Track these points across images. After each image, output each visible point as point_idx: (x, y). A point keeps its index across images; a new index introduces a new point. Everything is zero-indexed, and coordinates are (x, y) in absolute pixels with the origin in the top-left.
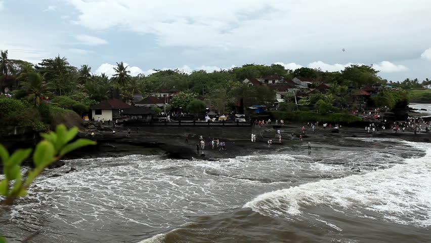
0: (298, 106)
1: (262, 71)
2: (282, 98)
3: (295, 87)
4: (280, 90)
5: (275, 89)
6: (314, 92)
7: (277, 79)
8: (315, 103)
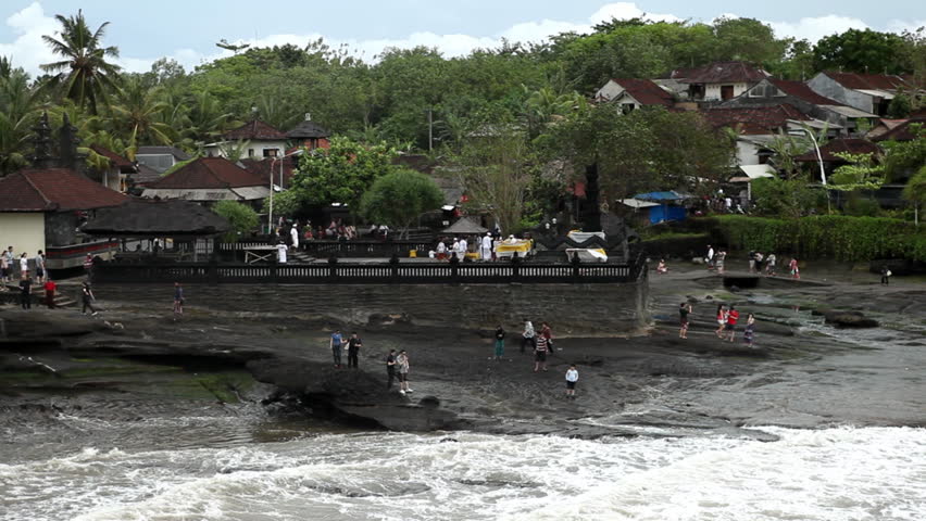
0: (834, 193)
1: (679, 47)
2: (762, 161)
3: (821, 115)
4: (753, 128)
5: (733, 124)
6: (903, 135)
7: (740, 79)
8: (904, 180)
